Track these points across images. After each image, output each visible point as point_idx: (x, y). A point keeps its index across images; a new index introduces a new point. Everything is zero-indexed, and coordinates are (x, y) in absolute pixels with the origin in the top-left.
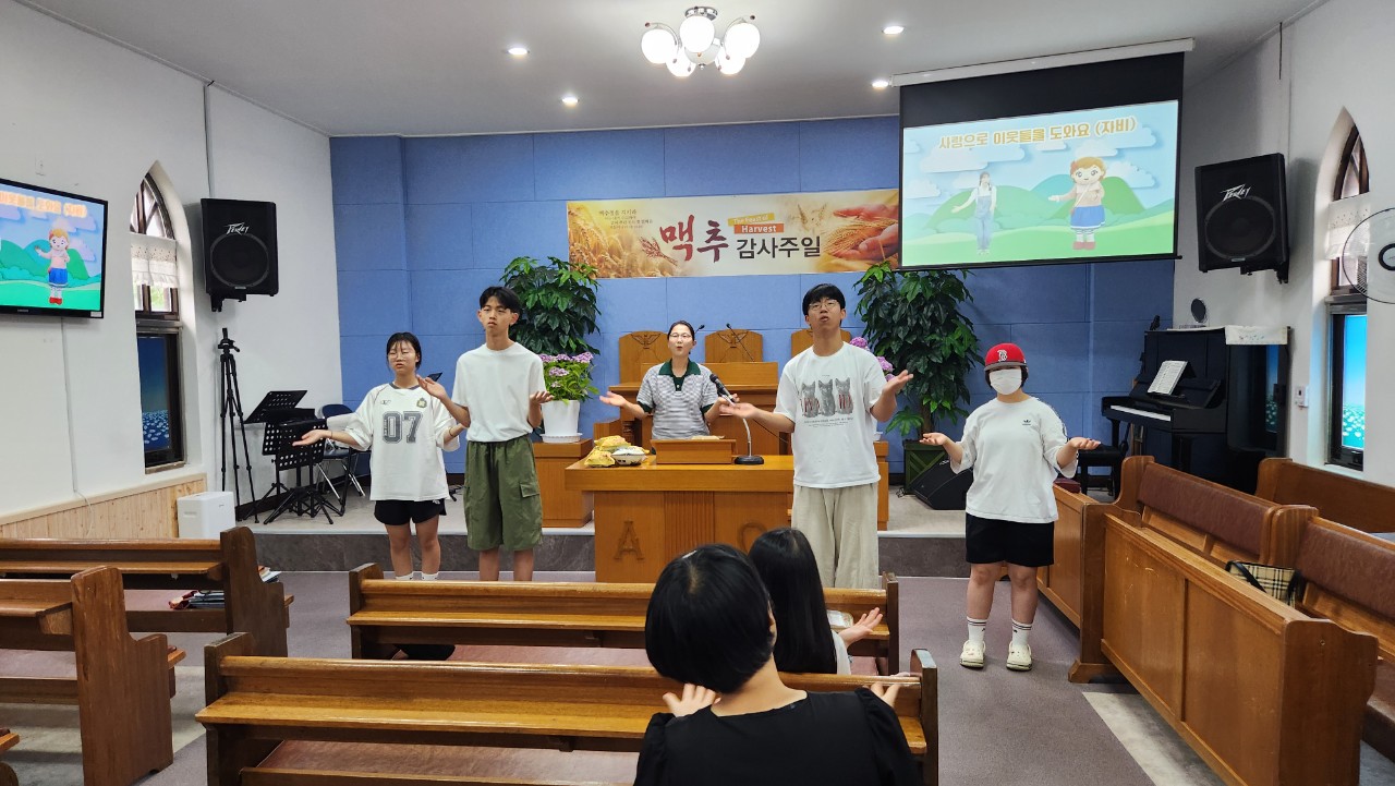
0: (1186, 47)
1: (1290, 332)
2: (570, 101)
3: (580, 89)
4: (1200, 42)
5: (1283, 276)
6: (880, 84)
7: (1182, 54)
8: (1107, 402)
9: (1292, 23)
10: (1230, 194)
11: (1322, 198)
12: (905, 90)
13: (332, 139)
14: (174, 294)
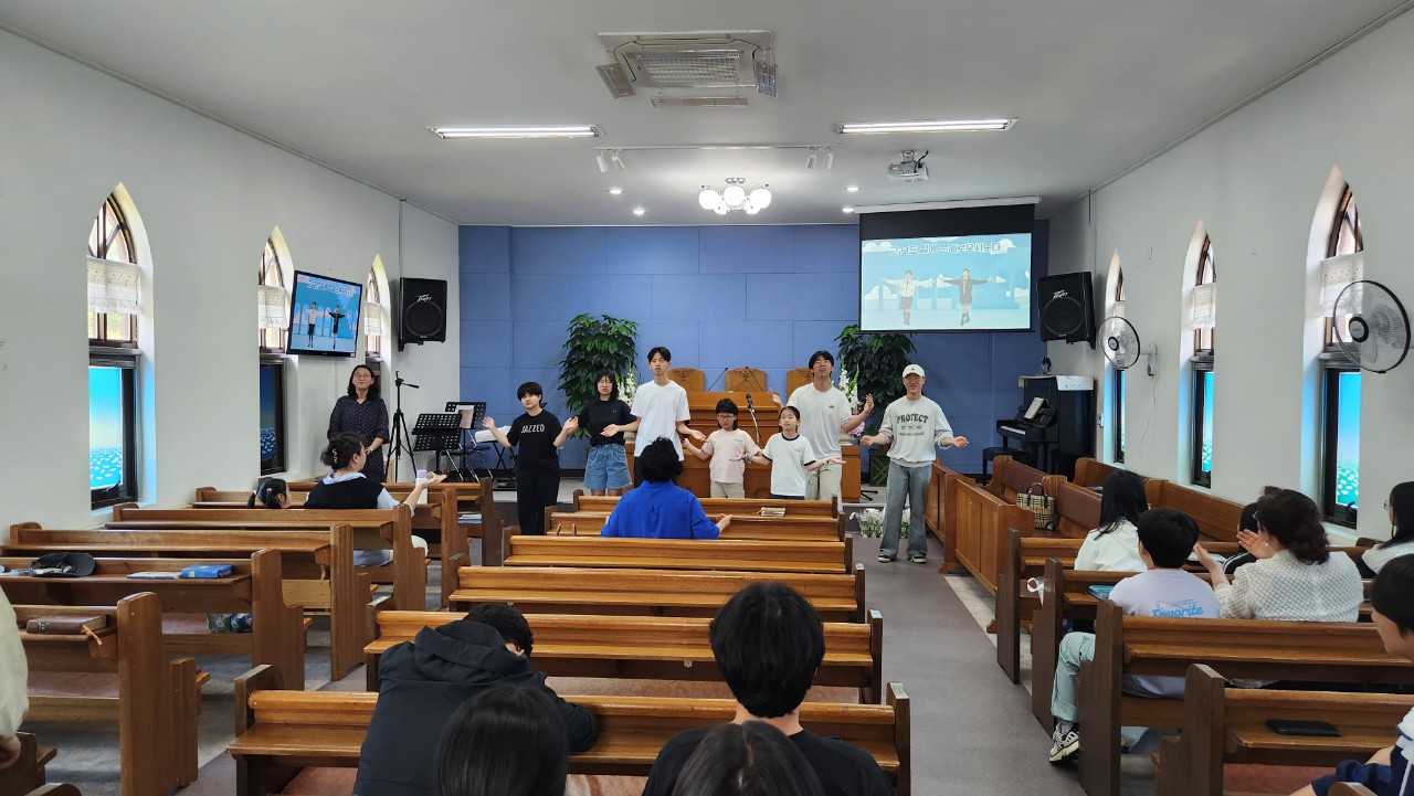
0: (1035, 201)
1: (1095, 383)
2: (639, 212)
3: (644, 205)
4: (1045, 199)
5: (1093, 346)
6: (847, 210)
7: (1033, 205)
8: (1000, 423)
9: (1096, 191)
10: (1057, 295)
11: (1110, 300)
12: (862, 216)
13: (462, 229)
14: (378, 340)
